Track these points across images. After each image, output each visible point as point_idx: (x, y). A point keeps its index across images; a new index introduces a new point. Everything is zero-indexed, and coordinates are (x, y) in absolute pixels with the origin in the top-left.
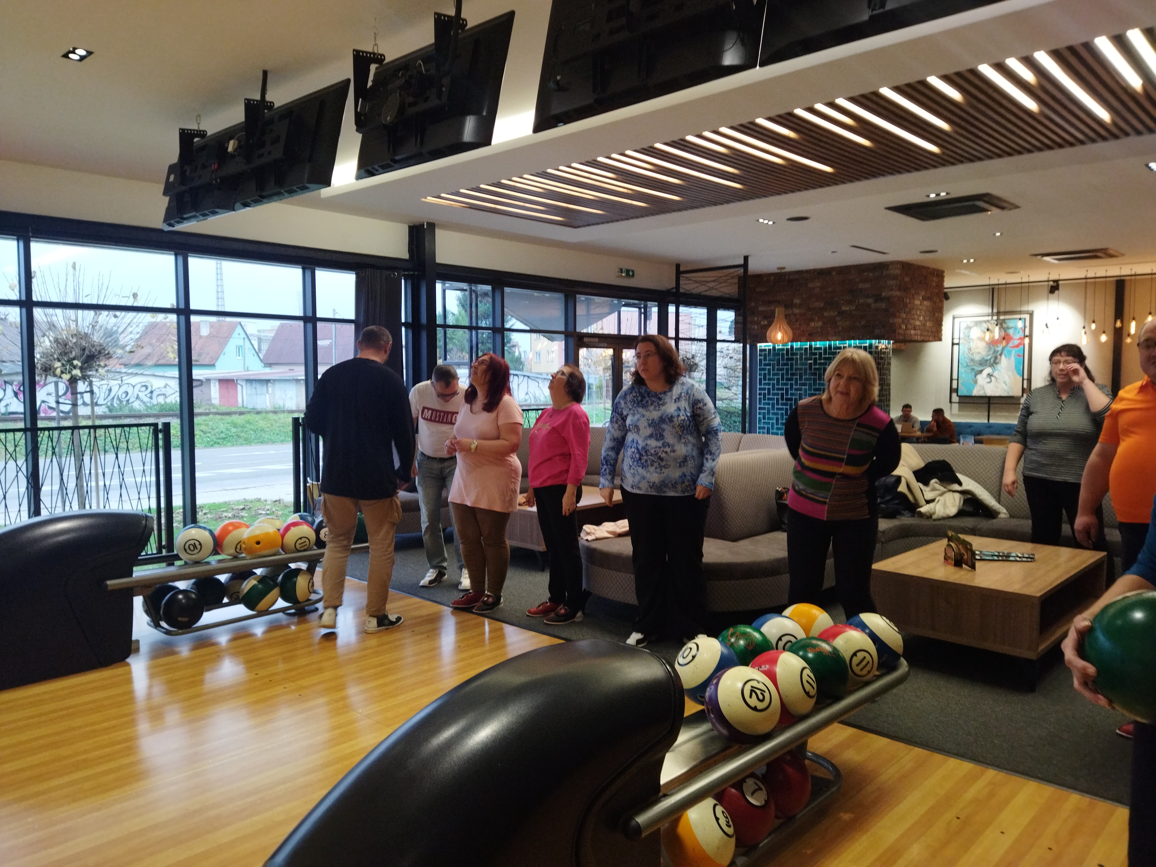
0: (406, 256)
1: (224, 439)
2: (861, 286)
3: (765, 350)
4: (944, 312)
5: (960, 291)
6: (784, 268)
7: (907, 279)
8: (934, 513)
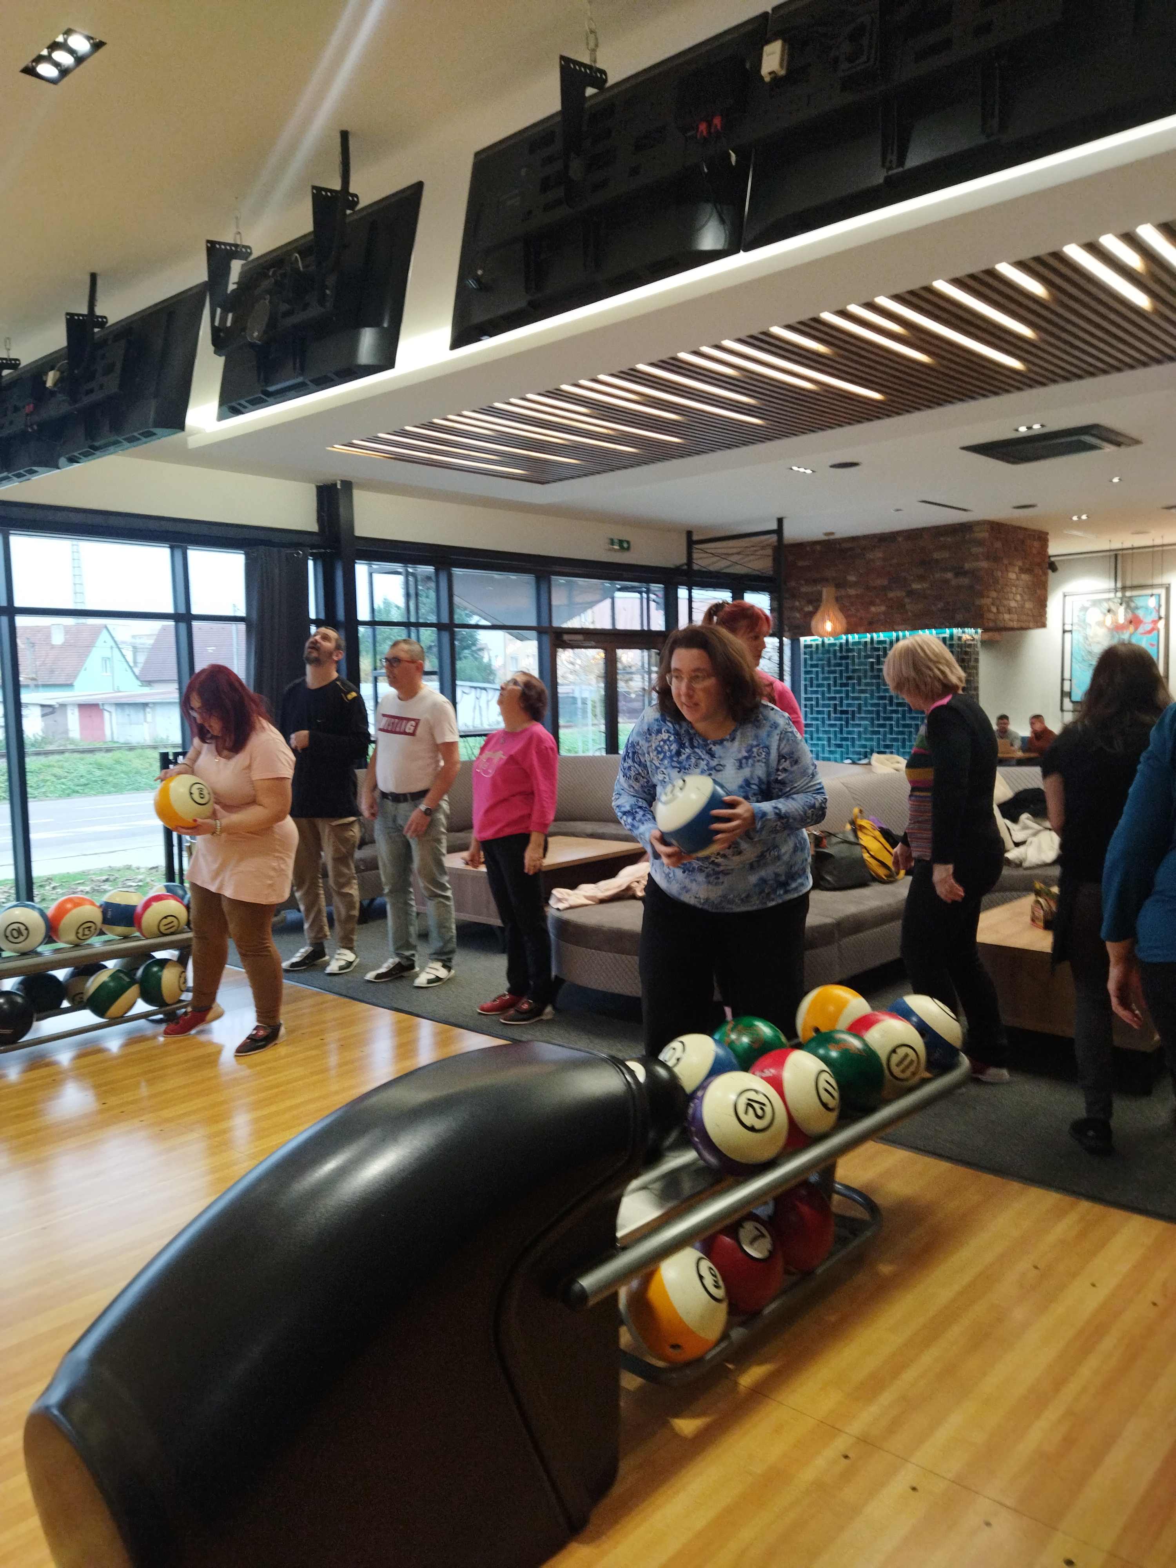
0: (314, 527)
1: (86, 785)
2: (936, 555)
3: (810, 646)
4: (1049, 589)
5: (1073, 559)
6: (832, 534)
7: (998, 545)
8: (1025, 860)
